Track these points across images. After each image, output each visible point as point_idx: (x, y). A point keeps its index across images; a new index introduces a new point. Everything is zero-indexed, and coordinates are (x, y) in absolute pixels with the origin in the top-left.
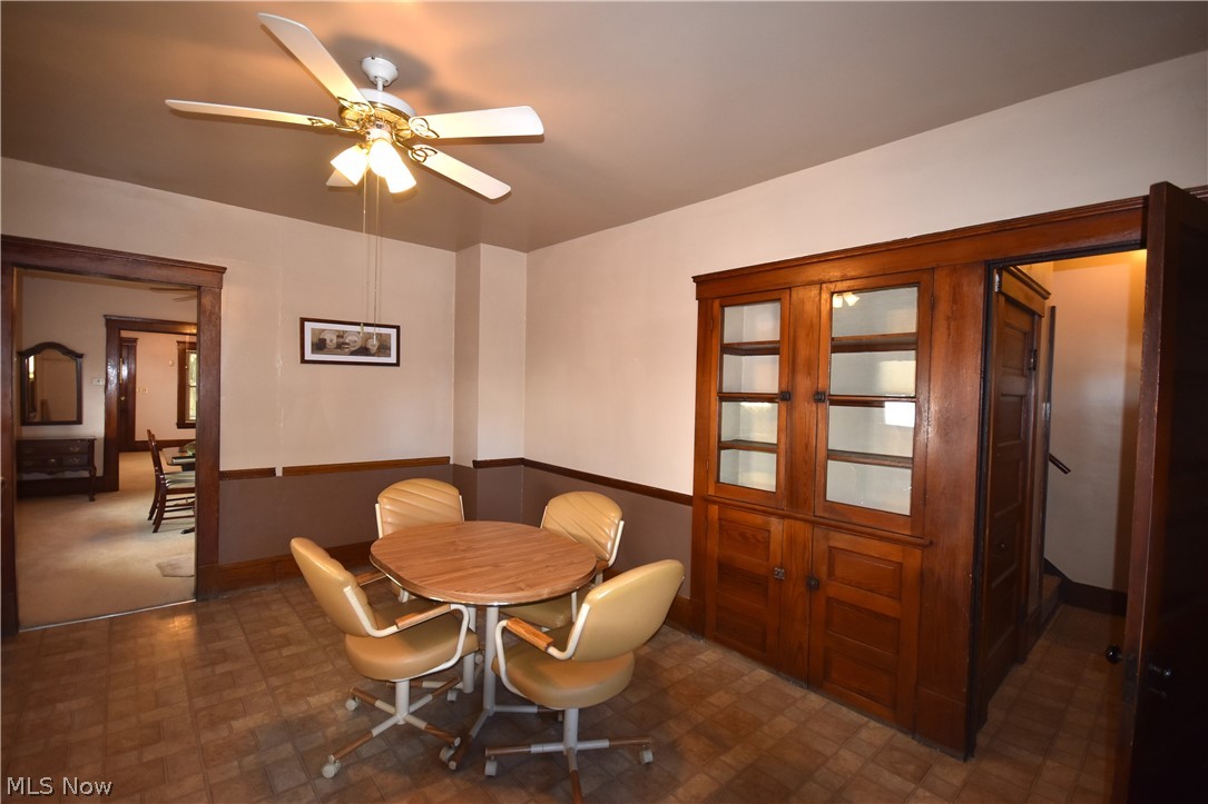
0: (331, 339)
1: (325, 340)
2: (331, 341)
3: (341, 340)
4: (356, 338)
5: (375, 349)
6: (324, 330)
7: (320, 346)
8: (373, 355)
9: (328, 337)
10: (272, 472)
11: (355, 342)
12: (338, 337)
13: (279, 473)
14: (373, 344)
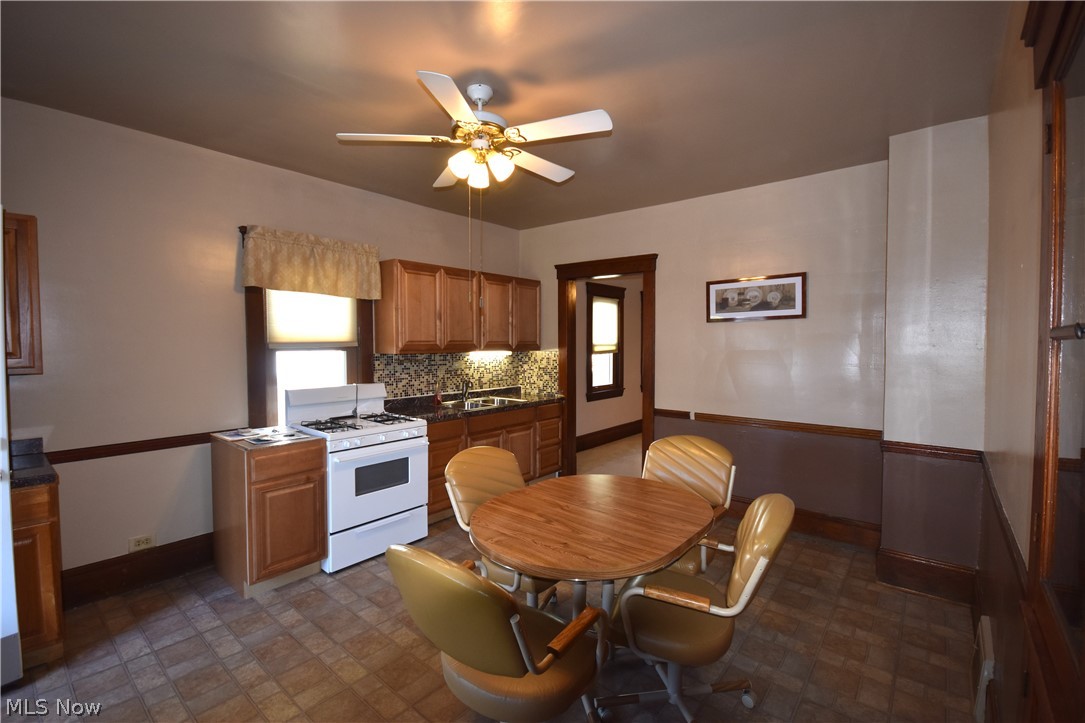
0: (733, 298)
1: (727, 299)
2: (733, 299)
3: (742, 297)
4: (756, 293)
5: (777, 302)
6: (726, 290)
7: (723, 305)
8: (775, 308)
9: (729, 296)
10: (686, 415)
11: (756, 297)
12: (739, 294)
13: (692, 417)
14: (774, 297)
